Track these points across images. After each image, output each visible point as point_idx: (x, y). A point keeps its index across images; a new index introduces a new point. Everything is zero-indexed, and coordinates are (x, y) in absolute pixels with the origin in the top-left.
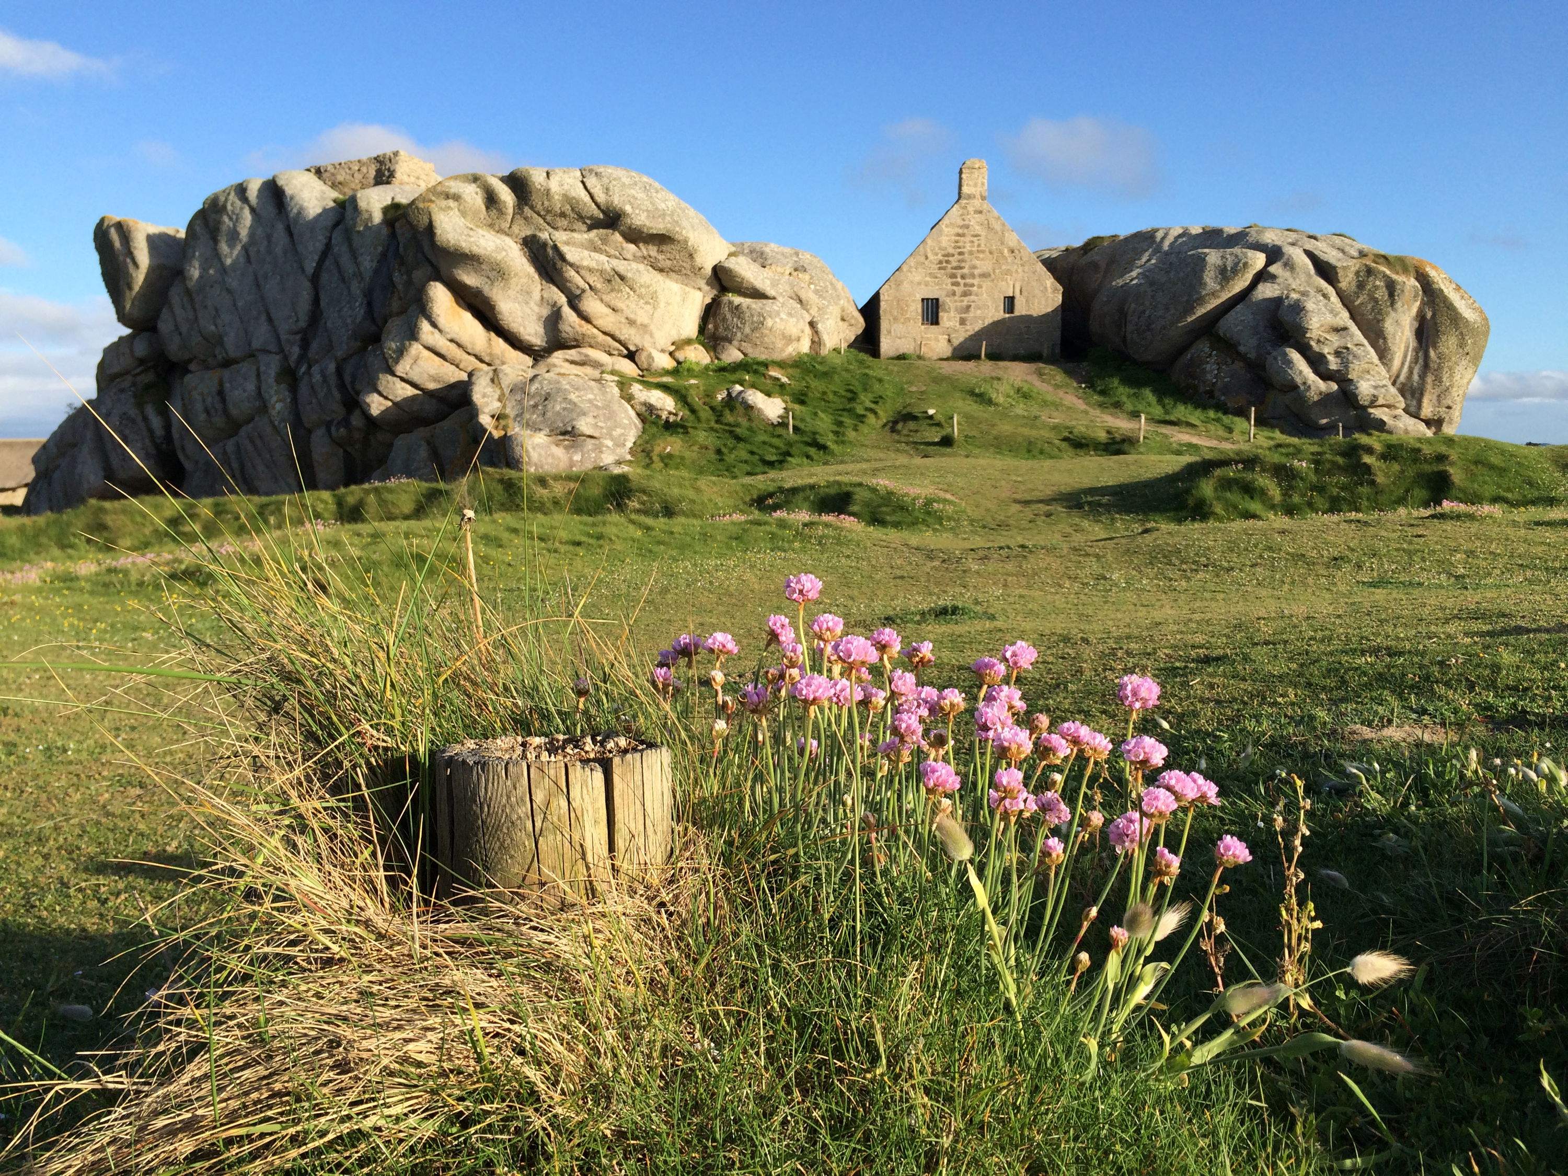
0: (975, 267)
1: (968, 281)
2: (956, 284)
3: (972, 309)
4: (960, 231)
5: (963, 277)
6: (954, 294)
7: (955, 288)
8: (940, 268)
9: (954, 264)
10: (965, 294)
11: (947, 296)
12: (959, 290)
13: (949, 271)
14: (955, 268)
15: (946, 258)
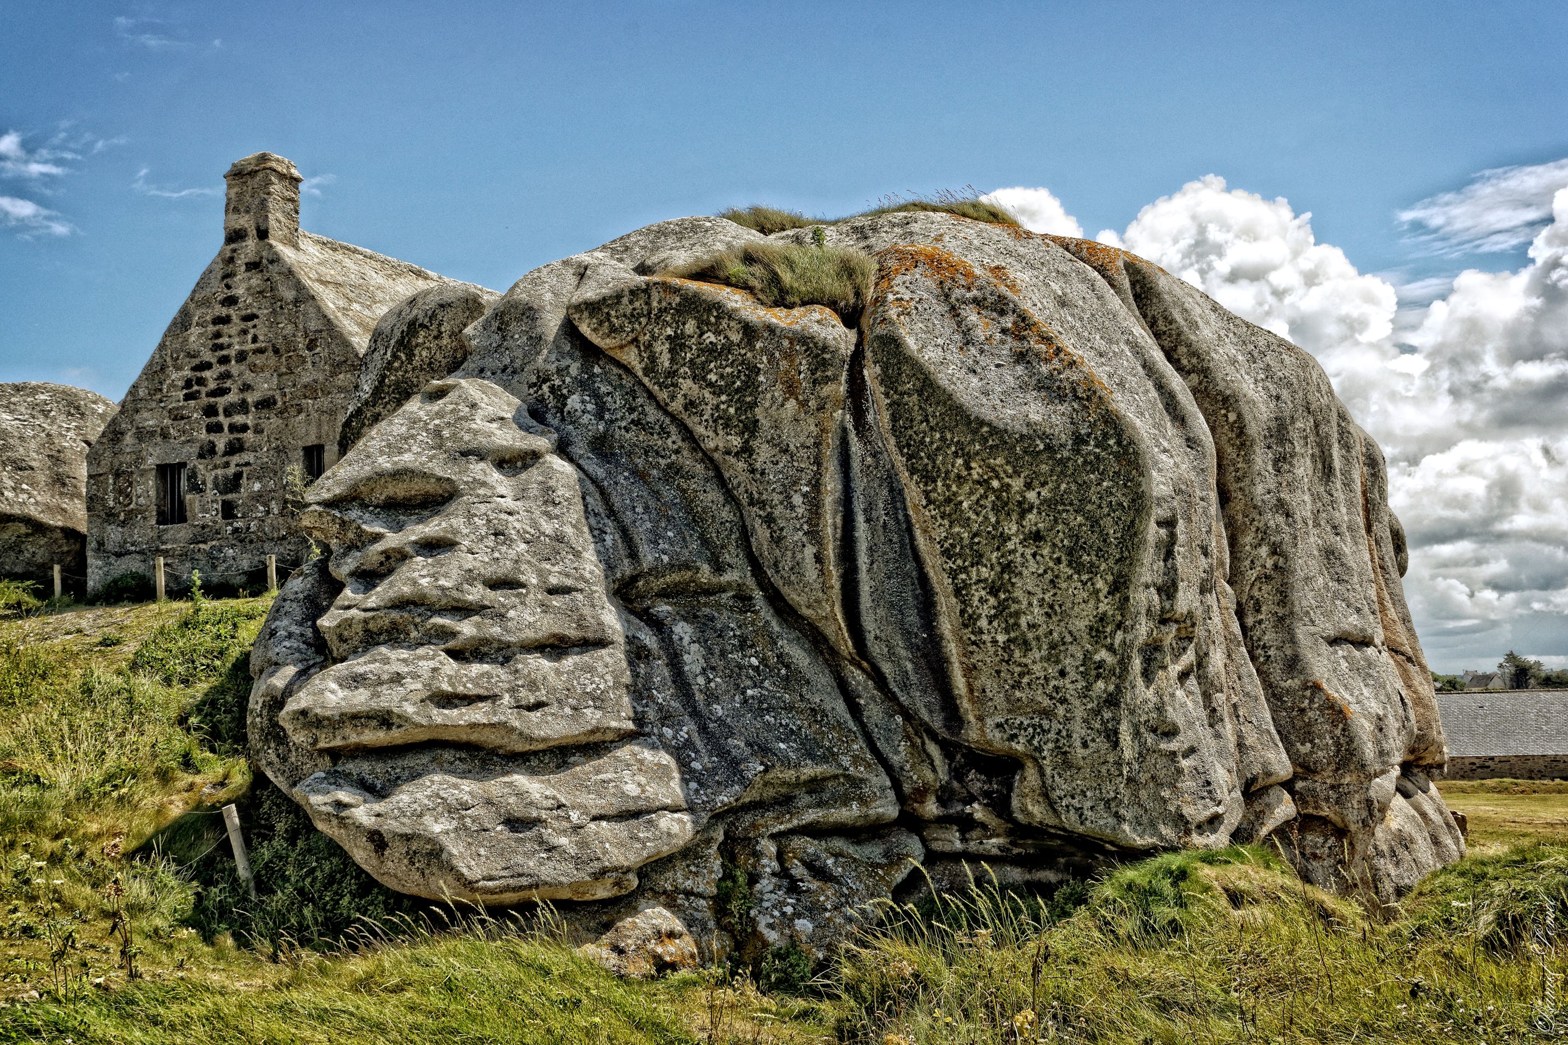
0: (246, 388)
1: (239, 419)
2: (216, 429)
3: (244, 481)
4: (224, 311)
5: (227, 413)
7: (213, 437)
8: (188, 397)
9: (212, 385)
10: (234, 448)
11: (201, 456)
12: (221, 442)
13: (205, 400)
14: (213, 394)
15: (198, 374)
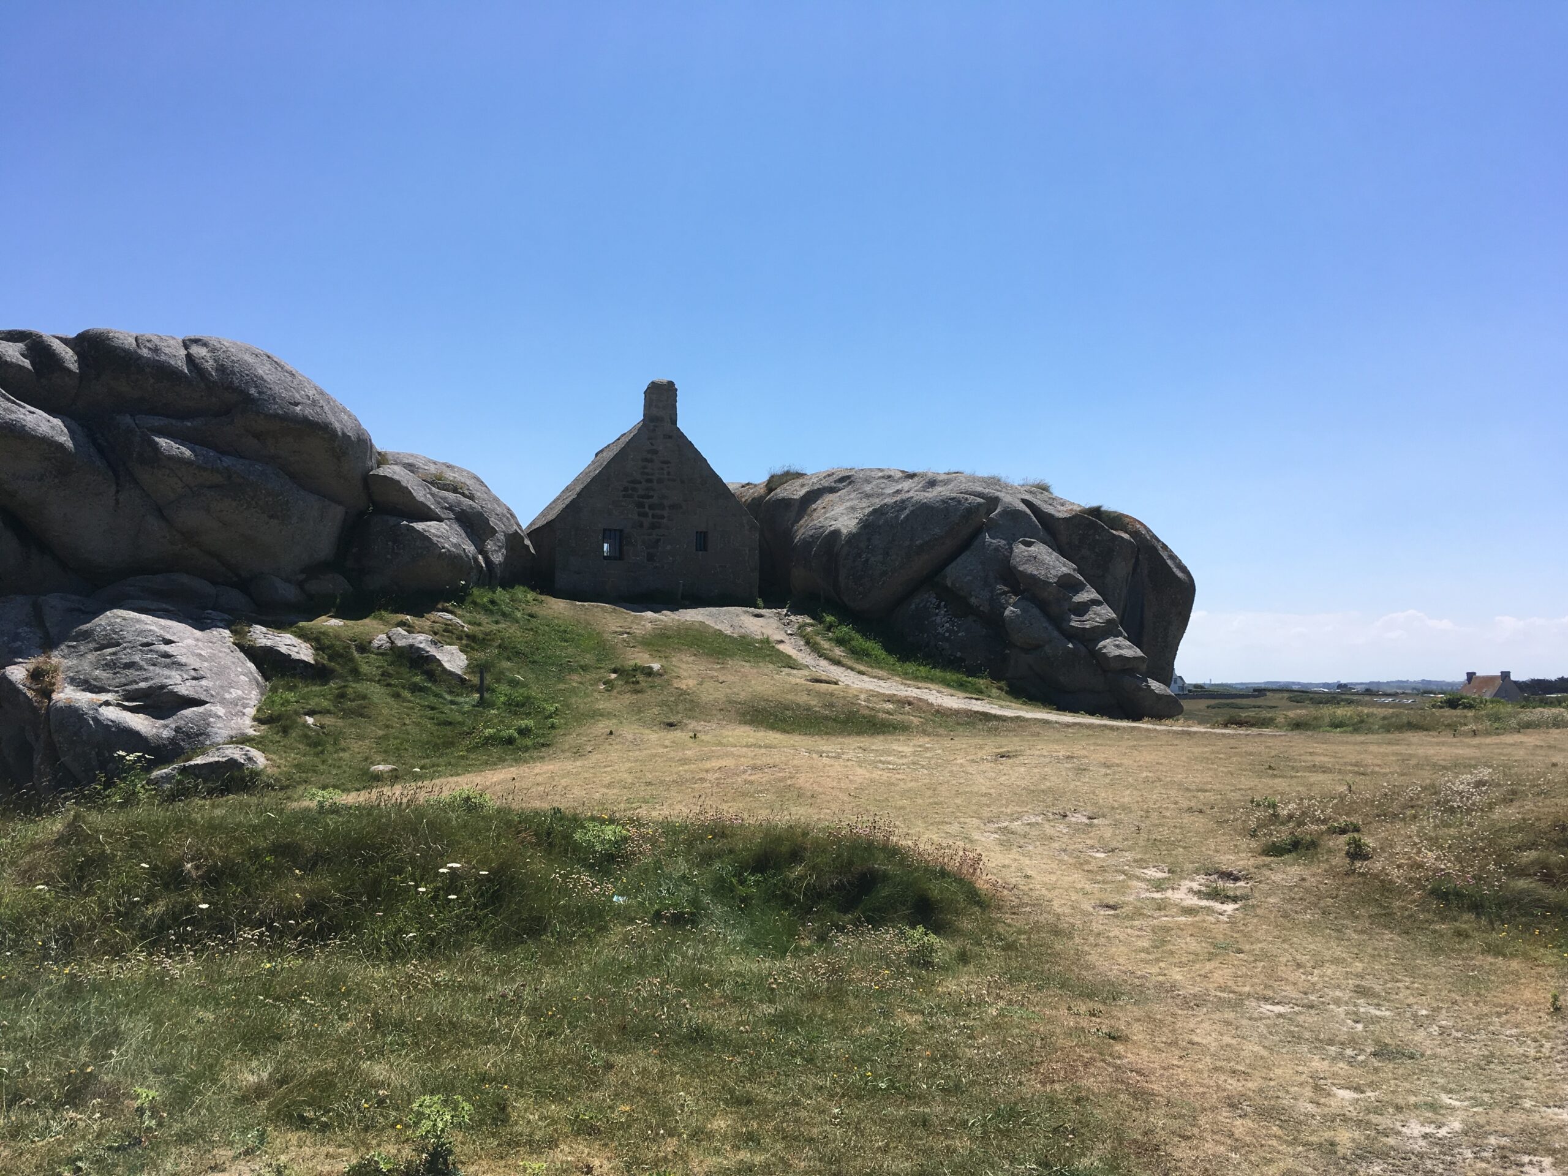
0: (664, 497)
1: (658, 512)
2: (645, 515)
3: (661, 544)
4: (649, 456)
5: (651, 507)
6: (641, 526)
7: (643, 519)
8: (624, 496)
9: (641, 492)
10: (653, 526)
11: (634, 528)
12: (647, 521)
13: (636, 499)
14: (642, 497)
15: (632, 485)
